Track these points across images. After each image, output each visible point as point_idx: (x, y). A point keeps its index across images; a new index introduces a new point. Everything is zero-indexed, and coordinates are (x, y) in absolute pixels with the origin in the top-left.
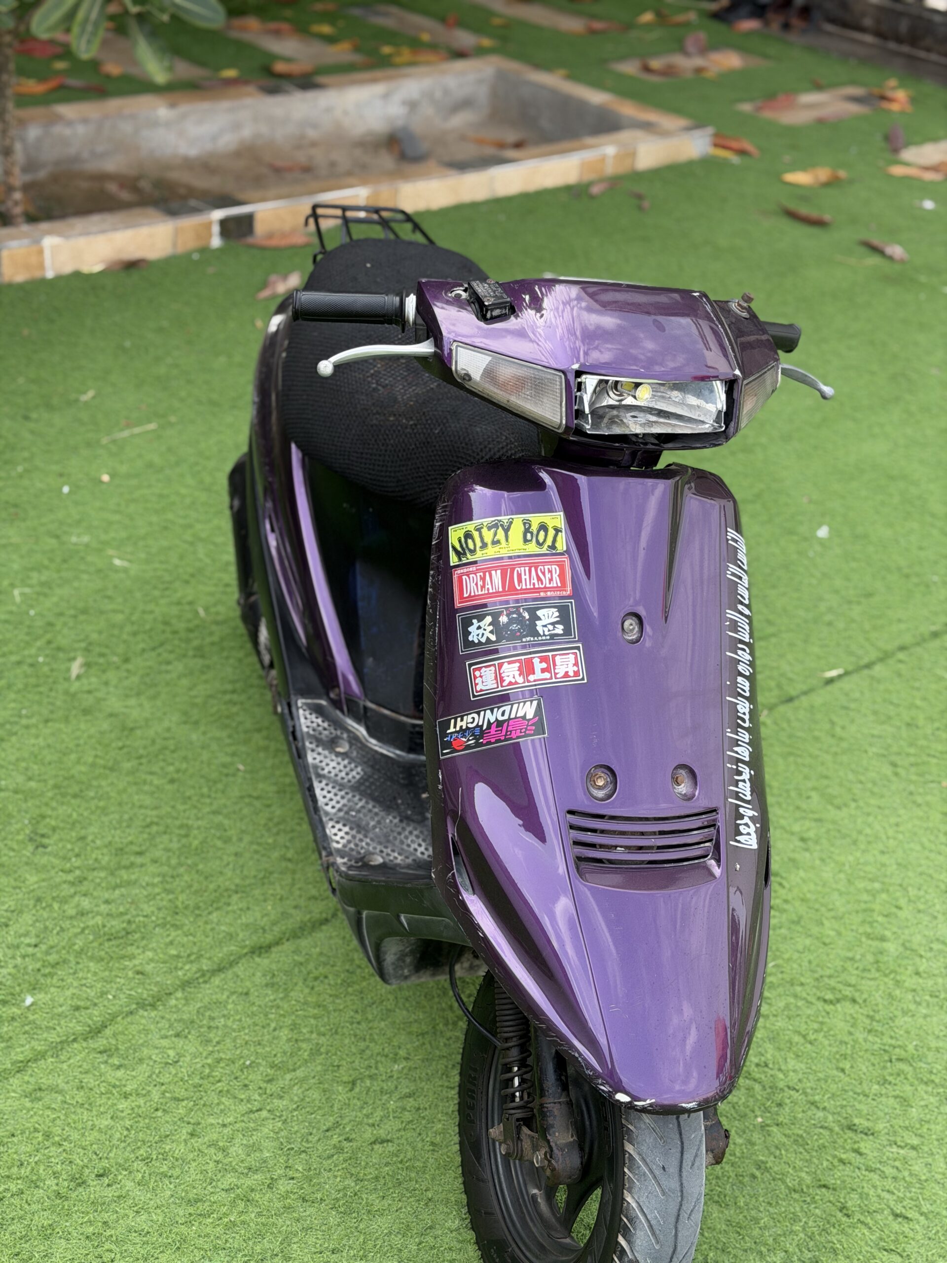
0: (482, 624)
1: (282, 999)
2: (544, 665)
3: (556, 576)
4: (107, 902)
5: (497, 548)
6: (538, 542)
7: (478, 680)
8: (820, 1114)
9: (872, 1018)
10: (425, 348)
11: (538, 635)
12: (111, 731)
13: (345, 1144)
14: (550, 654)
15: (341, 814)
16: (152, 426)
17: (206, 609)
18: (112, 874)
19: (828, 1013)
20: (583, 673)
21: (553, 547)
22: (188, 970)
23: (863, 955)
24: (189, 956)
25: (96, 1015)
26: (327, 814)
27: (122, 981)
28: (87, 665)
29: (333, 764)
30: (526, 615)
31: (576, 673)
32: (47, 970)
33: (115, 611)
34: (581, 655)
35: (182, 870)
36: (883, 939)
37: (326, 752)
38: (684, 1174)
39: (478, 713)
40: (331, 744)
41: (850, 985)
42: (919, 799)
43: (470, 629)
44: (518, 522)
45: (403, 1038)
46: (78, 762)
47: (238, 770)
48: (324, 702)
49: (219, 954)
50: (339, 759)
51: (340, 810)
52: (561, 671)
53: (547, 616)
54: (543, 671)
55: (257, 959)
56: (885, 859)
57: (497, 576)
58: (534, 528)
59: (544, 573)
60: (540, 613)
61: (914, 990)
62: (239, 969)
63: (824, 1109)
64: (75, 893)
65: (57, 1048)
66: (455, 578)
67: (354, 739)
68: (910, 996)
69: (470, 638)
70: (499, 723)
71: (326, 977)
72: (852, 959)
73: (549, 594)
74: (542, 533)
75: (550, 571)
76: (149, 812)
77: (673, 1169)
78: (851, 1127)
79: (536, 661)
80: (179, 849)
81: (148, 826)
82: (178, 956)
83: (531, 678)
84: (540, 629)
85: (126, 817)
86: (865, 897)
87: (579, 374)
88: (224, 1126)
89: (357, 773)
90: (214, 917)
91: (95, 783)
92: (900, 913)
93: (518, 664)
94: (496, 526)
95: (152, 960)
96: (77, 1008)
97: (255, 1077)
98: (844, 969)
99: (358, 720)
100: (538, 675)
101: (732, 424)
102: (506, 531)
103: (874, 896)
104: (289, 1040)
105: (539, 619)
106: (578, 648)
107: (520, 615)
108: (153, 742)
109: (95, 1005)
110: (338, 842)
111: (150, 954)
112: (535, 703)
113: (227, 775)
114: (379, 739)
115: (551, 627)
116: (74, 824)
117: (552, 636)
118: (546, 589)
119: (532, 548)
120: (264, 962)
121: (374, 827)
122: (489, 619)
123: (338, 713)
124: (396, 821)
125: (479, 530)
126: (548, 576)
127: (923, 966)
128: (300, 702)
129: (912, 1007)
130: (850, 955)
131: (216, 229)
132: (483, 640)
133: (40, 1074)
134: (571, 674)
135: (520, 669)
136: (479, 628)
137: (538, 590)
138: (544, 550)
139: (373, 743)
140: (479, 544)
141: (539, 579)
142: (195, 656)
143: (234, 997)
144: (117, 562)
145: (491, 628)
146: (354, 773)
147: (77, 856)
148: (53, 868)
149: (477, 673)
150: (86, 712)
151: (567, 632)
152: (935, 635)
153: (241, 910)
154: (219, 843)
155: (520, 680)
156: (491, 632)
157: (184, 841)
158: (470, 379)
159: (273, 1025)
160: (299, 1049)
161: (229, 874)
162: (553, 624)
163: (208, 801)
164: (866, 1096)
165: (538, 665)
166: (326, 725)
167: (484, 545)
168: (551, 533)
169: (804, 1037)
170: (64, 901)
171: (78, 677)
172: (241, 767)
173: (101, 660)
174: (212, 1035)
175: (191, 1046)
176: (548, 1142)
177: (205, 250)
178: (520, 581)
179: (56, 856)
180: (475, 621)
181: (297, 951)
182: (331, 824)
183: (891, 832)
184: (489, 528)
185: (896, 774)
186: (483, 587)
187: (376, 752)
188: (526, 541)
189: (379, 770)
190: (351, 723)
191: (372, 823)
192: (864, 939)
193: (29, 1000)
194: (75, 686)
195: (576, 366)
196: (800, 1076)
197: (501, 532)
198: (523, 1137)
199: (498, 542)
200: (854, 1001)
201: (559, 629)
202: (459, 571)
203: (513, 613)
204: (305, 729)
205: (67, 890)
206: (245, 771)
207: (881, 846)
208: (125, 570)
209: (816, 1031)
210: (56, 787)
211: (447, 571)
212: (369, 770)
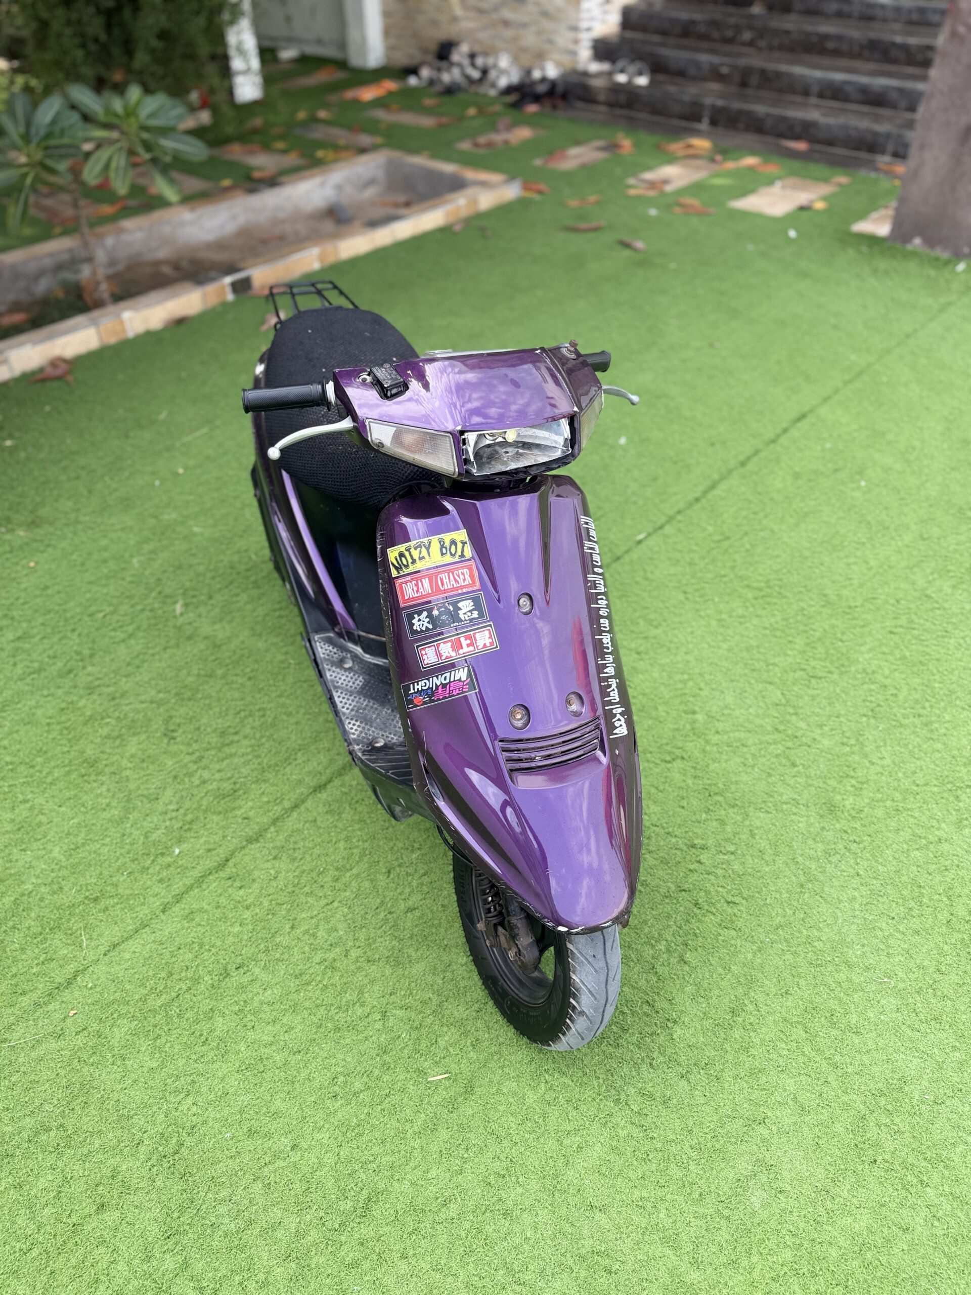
0: (421, 617)
1: (337, 820)
2: (468, 642)
3: (467, 577)
4: (219, 771)
5: (423, 562)
6: (451, 553)
7: (425, 657)
8: (674, 840)
9: (695, 768)
10: (346, 424)
11: (462, 621)
12: (207, 649)
13: (389, 916)
14: (472, 633)
15: (353, 713)
16: (205, 430)
17: (256, 554)
18: (220, 750)
19: (669, 770)
20: (496, 643)
21: (462, 556)
22: (278, 810)
23: (684, 726)
24: (275, 800)
25: (222, 852)
26: (344, 714)
27: (235, 826)
28: (186, 605)
29: (344, 678)
30: (451, 608)
31: (492, 644)
32: (187, 827)
33: (199, 564)
34: (492, 630)
35: (264, 740)
36: (694, 713)
37: (338, 670)
38: (608, 956)
39: (428, 679)
40: (340, 663)
41: (679, 748)
42: (702, 614)
43: (413, 621)
44: (435, 540)
45: (416, 834)
46: (189, 674)
47: (290, 664)
48: (332, 635)
49: (294, 796)
50: (347, 673)
51: (352, 710)
52: (480, 644)
53: (466, 606)
54: (468, 646)
55: (319, 795)
56: (688, 658)
57: (426, 582)
58: (447, 544)
59: (459, 576)
60: (460, 605)
61: (717, 744)
62: (309, 803)
63: (676, 836)
64: (198, 769)
65: (200, 881)
66: (397, 585)
67: (355, 657)
68: (715, 749)
69: (415, 628)
70: (444, 686)
71: (363, 800)
72: (677, 730)
73: (465, 590)
74: (453, 547)
75: (463, 574)
76: (238, 703)
77: (600, 955)
78: (693, 846)
79: (462, 639)
80: (261, 726)
81: (239, 713)
82: (268, 802)
83: (461, 652)
84: (462, 616)
85: (224, 708)
86: (680, 686)
87: (462, 433)
88: (312, 918)
89: (360, 681)
90: (288, 770)
91: (201, 688)
92: (702, 693)
93: (450, 644)
94: (420, 546)
95: (252, 808)
96: (209, 850)
97: (327, 879)
98: (674, 737)
99: (355, 643)
100: (466, 649)
101: (576, 447)
102: (428, 549)
103: (685, 684)
104: (345, 849)
105: (460, 609)
106: (490, 626)
107: (446, 608)
108: (235, 652)
109: (220, 846)
110: (354, 734)
111: (250, 804)
112: (466, 669)
113: (284, 668)
114: (371, 654)
115: (469, 614)
116: (191, 719)
117: (471, 620)
118: (462, 587)
119: (448, 559)
120: (324, 795)
121: (376, 718)
122: (425, 614)
123: (342, 640)
124: (389, 711)
125: (408, 550)
126: (462, 577)
127: (720, 726)
128: (316, 637)
129: (718, 756)
130: (675, 727)
131: (228, 290)
132: (424, 629)
133: (191, 902)
134: (488, 644)
135: (452, 647)
136: (419, 620)
137: (456, 589)
138: (457, 559)
139: (368, 657)
140: (410, 561)
141: (456, 580)
142: (253, 588)
143: (307, 825)
144: (196, 529)
145: (428, 620)
146: (358, 682)
147: (196, 741)
148: (182, 752)
149: (423, 652)
150: (189, 638)
151: (481, 615)
152: (697, 500)
153: (304, 762)
154: (285, 718)
155: (453, 654)
156: (428, 622)
157: (262, 720)
158: (383, 446)
159: (334, 840)
160: (352, 854)
161: (294, 738)
162: (470, 611)
163: (274, 688)
164: (699, 822)
165: (464, 642)
166: (335, 650)
167: (414, 561)
168: (460, 545)
169: (657, 788)
170: (190, 775)
171: (182, 614)
172: (292, 661)
173: (195, 600)
174: (296, 855)
175: (283, 864)
176: (517, 945)
177: (224, 304)
178: (443, 585)
179: (183, 744)
180: (416, 616)
181: (343, 785)
182: (348, 721)
183: (689, 639)
184: (415, 549)
185: (687, 599)
186: (418, 591)
187: (370, 663)
188: (442, 554)
189: (374, 677)
190: (351, 646)
191: (374, 716)
192: (683, 715)
193: (177, 851)
194: (181, 621)
195: (459, 428)
196: (658, 816)
197: (424, 550)
198: (499, 933)
199: (423, 558)
200: (683, 758)
201: (475, 614)
202: (400, 581)
203: (441, 607)
204: (322, 656)
205: (193, 767)
206: (295, 664)
207: (684, 650)
208: (202, 534)
209: (663, 783)
210: (177, 694)
211: (391, 581)
212: (367, 677)
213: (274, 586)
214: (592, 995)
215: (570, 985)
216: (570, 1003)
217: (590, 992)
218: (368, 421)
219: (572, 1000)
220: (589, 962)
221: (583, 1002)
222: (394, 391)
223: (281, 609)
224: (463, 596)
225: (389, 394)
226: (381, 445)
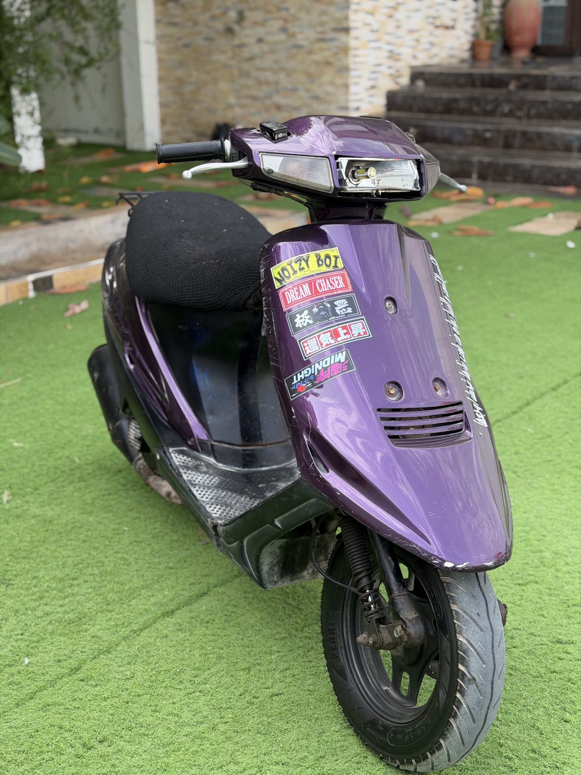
0: (302, 316)
1: (190, 636)
2: (345, 331)
3: (341, 282)
4: (61, 606)
5: (303, 272)
6: (326, 265)
7: (307, 348)
8: (538, 639)
9: (550, 589)
11: (338, 315)
12: (37, 524)
13: (255, 700)
14: (347, 324)
15: (213, 500)
16: (19, 380)
17: (79, 459)
18: (60, 592)
19: (523, 590)
20: (369, 332)
21: (336, 266)
22: (124, 631)
23: (533, 561)
24: (123, 624)
25: (73, 663)
26: (204, 502)
27: (84, 643)
28: (13, 495)
29: (199, 478)
30: (329, 305)
31: (365, 333)
32: (34, 645)
33: (21, 468)
34: (365, 322)
35: (105, 583)
36: (541, 551)
37: (194, 473)
38: (491, 617)
39: (311, 367)
40: (196, 468)
41: (531, 575)
42: (535, 485)
43: (295, 321)
44: (312, 256)
45: (272, 642)
46: (21, 541)
47: (125, 530)
48: (185, 448)
49: (142, 620)
50: (203, 475)
51: (211, 499)
52: (355, 332)
53: (341, 305)
54: (345, 334)
55: (167, 619)
56: (527, 515)
57: (306, 287)
58: (323, 257)
59: (334, 281)
60: (336, 303)
61: (569, 572)
62: (157, 625)
63: (539, 635)
64: (40, 605)
65: (53, 683)
66: (280, 295)
67: (208, 465)
68: (567, 576)
69: (297, 326)
70: (325, 369)
71: (213, 620)
72: (527, 564)
73: (339, 292)
74: (328, 260)
75: (337, 280)
76: (74, 559)
77: (484, 614)
78: (560, 642)
79: (340, 330)
80: (100, 573)
81: (76, 565)
82: (117, 625)
83: (339, 339)
84: (338, 312)
85: (60, 563)
86: (523, 534)
87: (337, 157)
88: (174, 703)
89: (216, 480)
90: (133, 602)
91: (35, 550)
92: (546, 539)
93: (329, 333)
94: (300, 260)
95: (101, 629)
96: (59, 661)
97: (187, 676)
98: (524, 569)
99: (209, 454)
100: (343, 337)
101: (424, 187)
102: (307, 262)
103: (528, 533)
104: (200, 656)
105: (337, 306)
106: (363, 319)
107: (325, 306)
108: (66, 525)
109: (71, 657)
111: (98, 627)
112: (344, 353)
113: (118, 534)
114: (223, 463)
115: (344, 310)
116: (28, 571)
117: (346, 315)
118: (337, 290)
119: (324, 269)
120: (171, 620)
121: (235, 504)
122: (306, 312)
123: (195, 452)
124: (248, 499)
125: (290, 265)
126: (336, 282)
127: (569, 560)
128: (171, 450)
129: (571, 580)
130: (525, 561)
131: (31, 286)
132: (305, 325)
133: (47, 696)
134: (362, 333)
135: (331, 335)
136: (301, 318)
137: (332, 291)
138: (331, 269)
139: (221, 466)
140: (291, 272)
141: (331, 284)
142: (79, 481)
143: (159, 639)
144: (16, 444)
145: (309, 316)
146: (214, 480)
147: (35, 586)
148: (21, 594)
149: (305, 344)
150: (18, 517)
151: (354, 311)
152: (514, 413)
153: (149, 596)
154: (124, 567)
155: (332, 341)
156: (309, 319)
157: (101, 569)
158: (273, 172)
159: (188, 650)
160: (208, 658)
161: (136, 580)
162: (345, 308)
163: (110, 548)
164: (562, 626)
165: (341, 332)
166: (189, 459)
167: (295, 272)
168: (333, 259)
169: (514, 604)
170: (34, 609)
171: (8, 502)
172: (126, 529)
173: (20, 492)
174: (151, 660)
175: (139, 667)
176: (402, 619)
177: (26, 299)
178: (320, 287)
179: (21, 588)
180: (298, 315)
181: (191, 611)
182: (208, 506)
183: (525, 502)
184: (296, 262)
185: (518, 476)
186: (299, 295)
187: (224, 470)
188: (319, 265)
189: (228, 478)
190: (204, 457)
191: (233, 502)
192: (530, 553)
193: (27, 661)
194: (8, 506)
195: (334, 153)
196: (519, 622)
197: (303, 263)
198: (382, 630)
199: (303, 268)
200: (537, 582)
201: (350, 310)
202: (282, 290)
203: (320, 305)
204: (177, 463)
205: (33, 604)
207: (522, 510)
208: (22, 448)
209: (519, 600)
210: (10, 555)
211: (274, 293)
212: (223, 478)
213: (100, 480)
214: (480, 658)
215: (457, 649)
216: (459, 670)
217: (478, 654)
218: (260, 154)
219: (461, 667)
220: (474, 621)
221: (472, 665)
222: (280, 135)
223: (109, 494)
224: (339, 296)
225: (276, 138)
226: (270, 171)
